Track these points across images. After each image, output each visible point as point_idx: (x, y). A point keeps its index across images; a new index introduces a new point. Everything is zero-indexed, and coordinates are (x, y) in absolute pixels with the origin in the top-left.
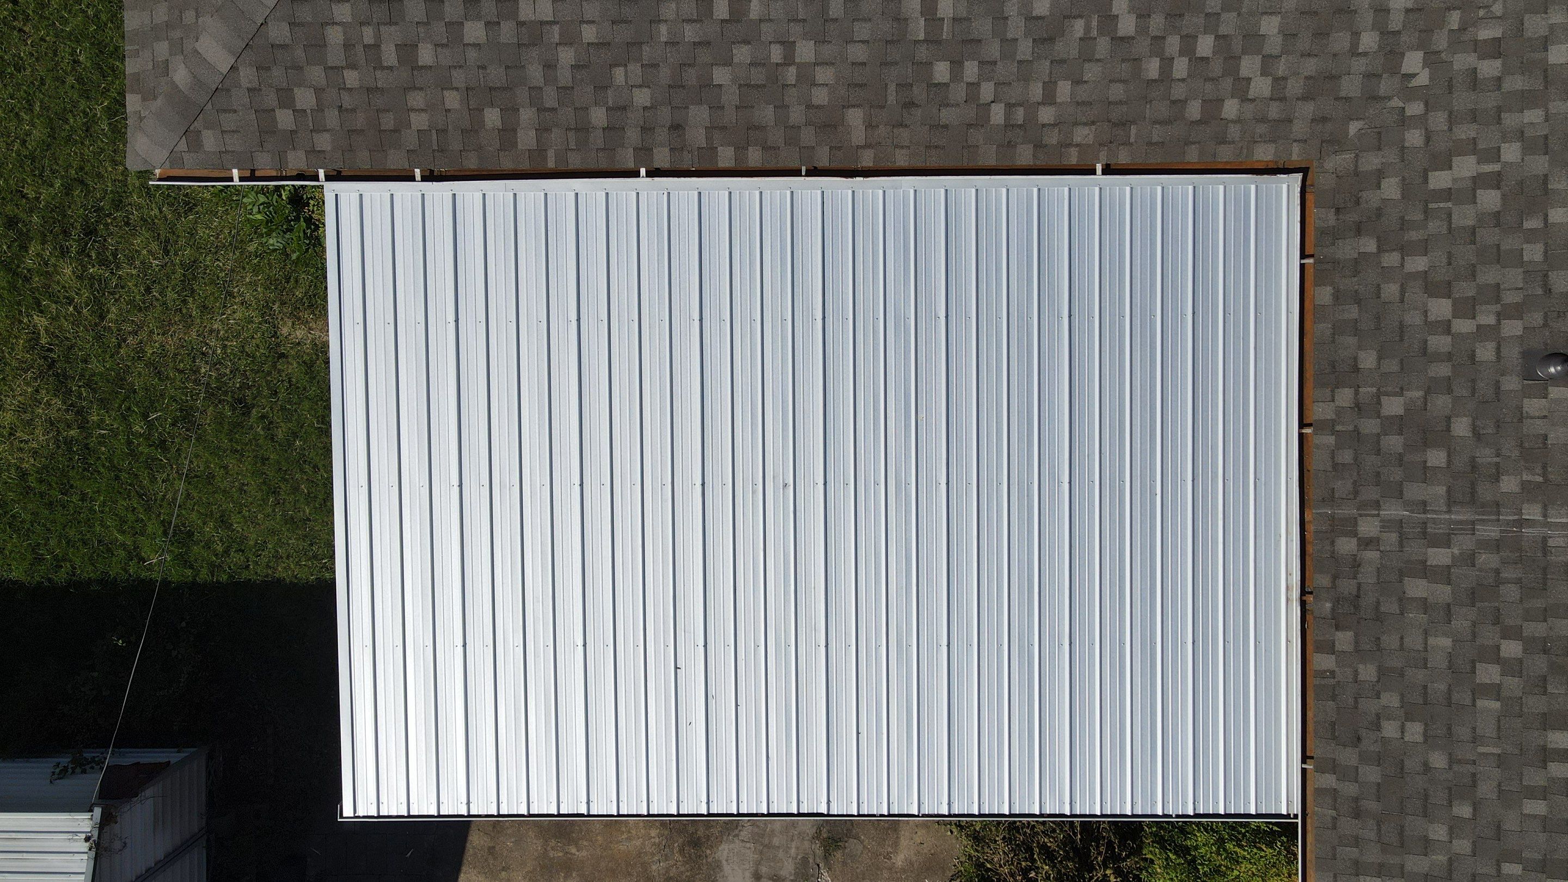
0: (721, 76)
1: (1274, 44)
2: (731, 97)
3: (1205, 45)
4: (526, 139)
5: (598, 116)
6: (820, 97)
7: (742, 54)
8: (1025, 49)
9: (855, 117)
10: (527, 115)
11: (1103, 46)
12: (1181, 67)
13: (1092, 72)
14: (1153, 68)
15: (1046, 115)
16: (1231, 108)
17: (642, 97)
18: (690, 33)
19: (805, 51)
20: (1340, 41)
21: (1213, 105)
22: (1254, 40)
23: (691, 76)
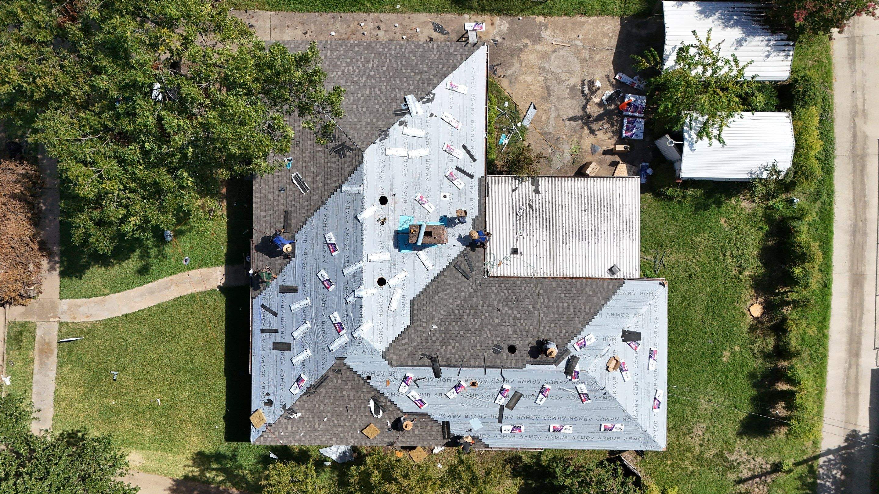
0: (575, 292)
1: (492, 294)
2: (574, 289)
3: (502, 294)
4: (605, 284)
5: (594, 287)
6: (560, 289)
7: (572, 295)
8: (529, 294)
9: (554, 286)
10: (605, 287)
11: (518, 294)
12: (506, 291)
13: (519, 291)
14: (510, 291)
15: (525, 285)
16: (497, 285)
17: (587, 289)
18: (580, 298)
19: (562, 295)
20: (483, 294)
21: (500, 286)
22: (495, 294)
23: (580, 292)
